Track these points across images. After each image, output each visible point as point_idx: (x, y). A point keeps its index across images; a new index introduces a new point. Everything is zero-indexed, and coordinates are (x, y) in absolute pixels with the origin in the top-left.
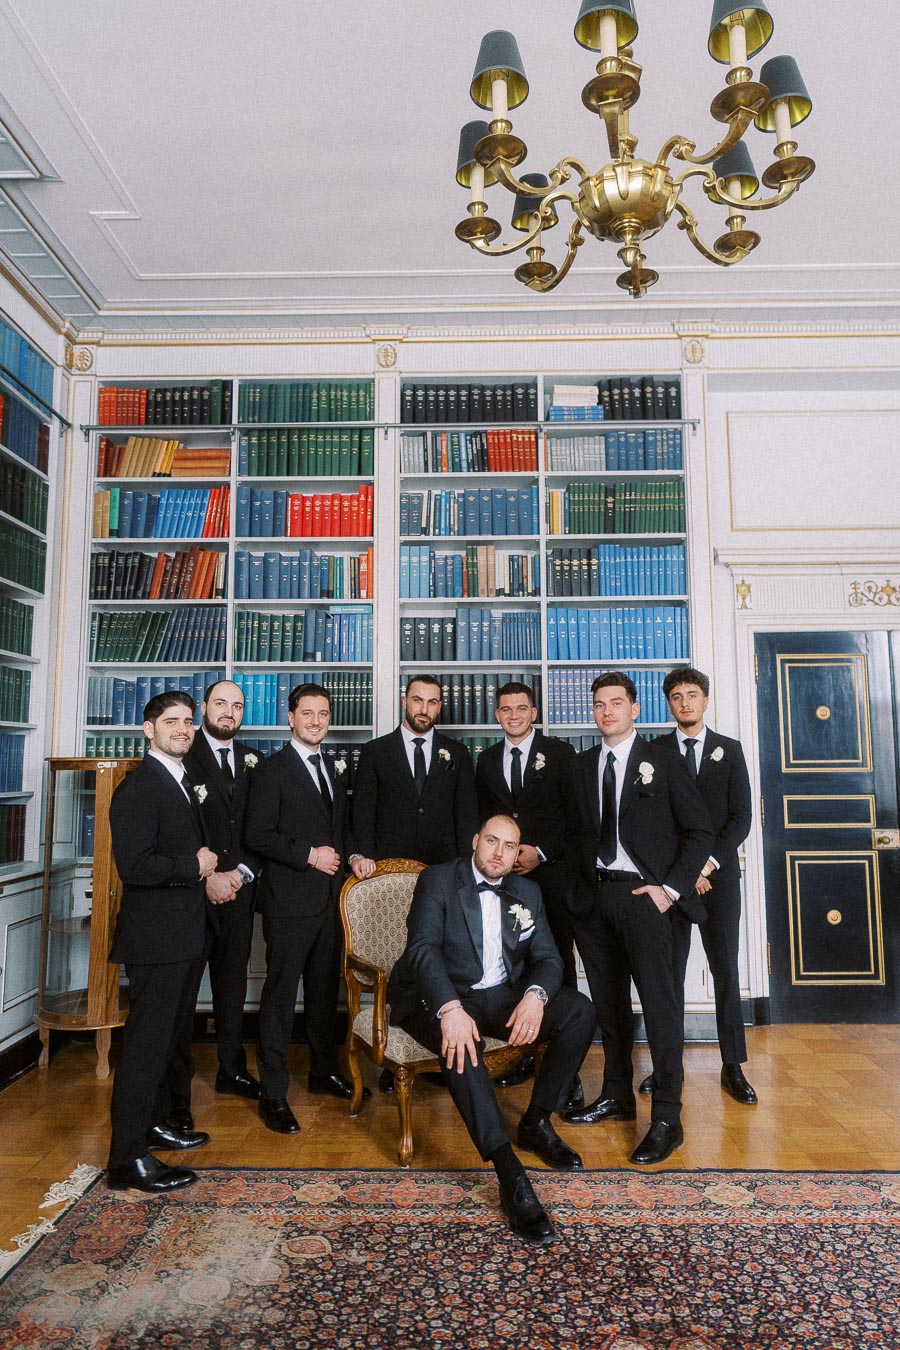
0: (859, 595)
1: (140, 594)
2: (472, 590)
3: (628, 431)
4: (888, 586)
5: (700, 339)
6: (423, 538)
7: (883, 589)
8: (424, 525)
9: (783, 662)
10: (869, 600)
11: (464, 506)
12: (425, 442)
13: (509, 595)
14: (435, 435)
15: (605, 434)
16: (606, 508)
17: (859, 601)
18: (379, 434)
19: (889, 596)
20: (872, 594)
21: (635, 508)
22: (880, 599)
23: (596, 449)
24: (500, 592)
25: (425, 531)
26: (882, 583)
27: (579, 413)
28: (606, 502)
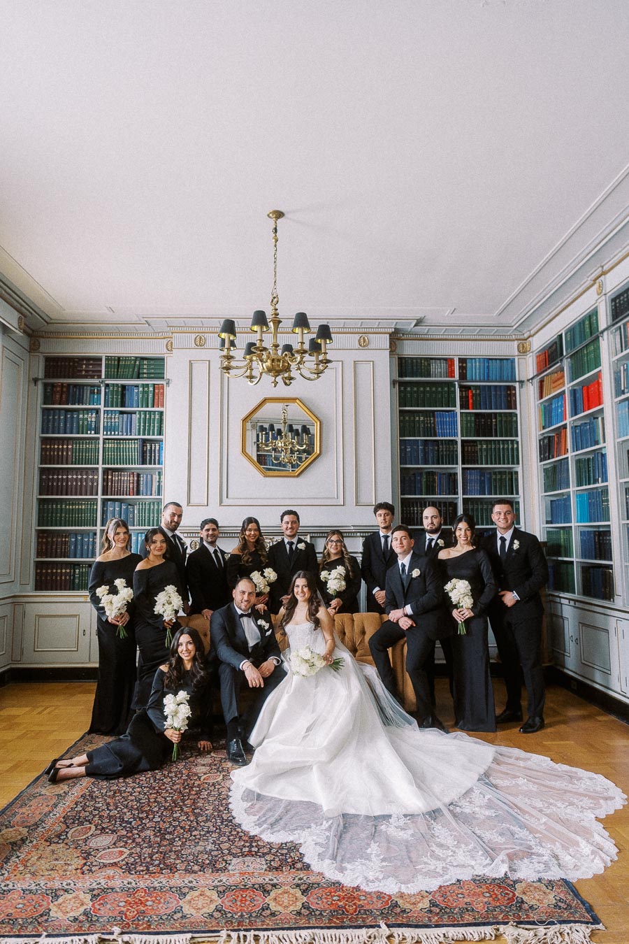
1: (551, 457)
6: (623, 397)
8: (623, 389)
12: (621, 332)
14: (624, 324)
18: (601, 338)
25: (623, 392)
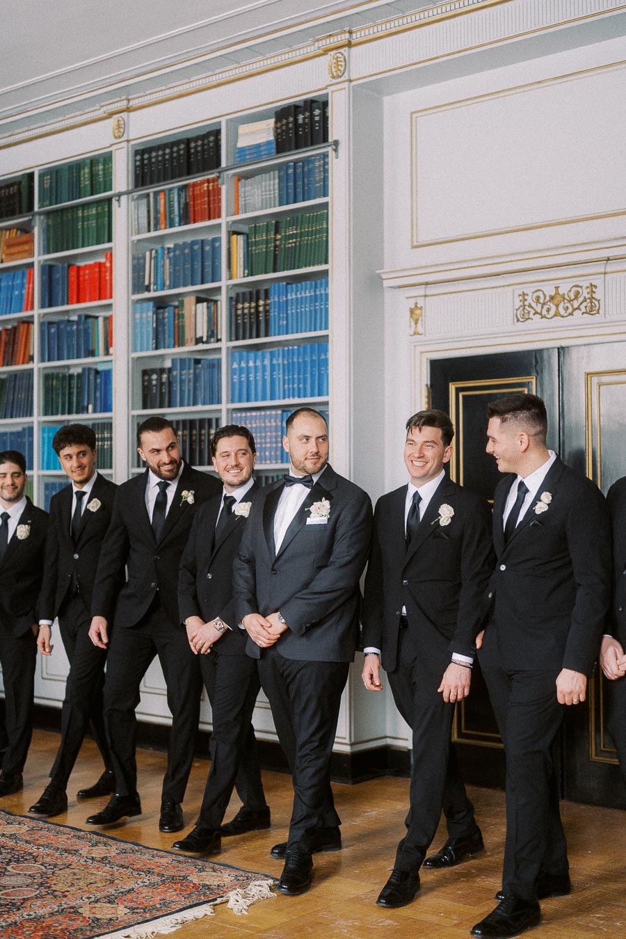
0: (527, 307)
2: (180, 342)
3: (296, 162)
4: (557, 293)
5: (342, 50)
6: (146, 295)
7: (552, 298)
8: (146, 283)
9: (458, 390)
10: (536, 313)
11: (174, 263)
12: (149, 202)
13: (207, 342)
14: (156, 194)
15: (279, 167)
16: (276, 246)
17: (526, 316)
18: (115, 203)
19: (557, 306)
20: (540, 306)
21: (295, 243)
22: (548, 310)
23: (270, 185)
24: (199, 341)
25: (148, 289)
26: (550, 291)
27: (256, 151)
28: (276, 240)
